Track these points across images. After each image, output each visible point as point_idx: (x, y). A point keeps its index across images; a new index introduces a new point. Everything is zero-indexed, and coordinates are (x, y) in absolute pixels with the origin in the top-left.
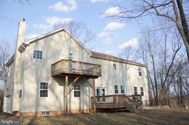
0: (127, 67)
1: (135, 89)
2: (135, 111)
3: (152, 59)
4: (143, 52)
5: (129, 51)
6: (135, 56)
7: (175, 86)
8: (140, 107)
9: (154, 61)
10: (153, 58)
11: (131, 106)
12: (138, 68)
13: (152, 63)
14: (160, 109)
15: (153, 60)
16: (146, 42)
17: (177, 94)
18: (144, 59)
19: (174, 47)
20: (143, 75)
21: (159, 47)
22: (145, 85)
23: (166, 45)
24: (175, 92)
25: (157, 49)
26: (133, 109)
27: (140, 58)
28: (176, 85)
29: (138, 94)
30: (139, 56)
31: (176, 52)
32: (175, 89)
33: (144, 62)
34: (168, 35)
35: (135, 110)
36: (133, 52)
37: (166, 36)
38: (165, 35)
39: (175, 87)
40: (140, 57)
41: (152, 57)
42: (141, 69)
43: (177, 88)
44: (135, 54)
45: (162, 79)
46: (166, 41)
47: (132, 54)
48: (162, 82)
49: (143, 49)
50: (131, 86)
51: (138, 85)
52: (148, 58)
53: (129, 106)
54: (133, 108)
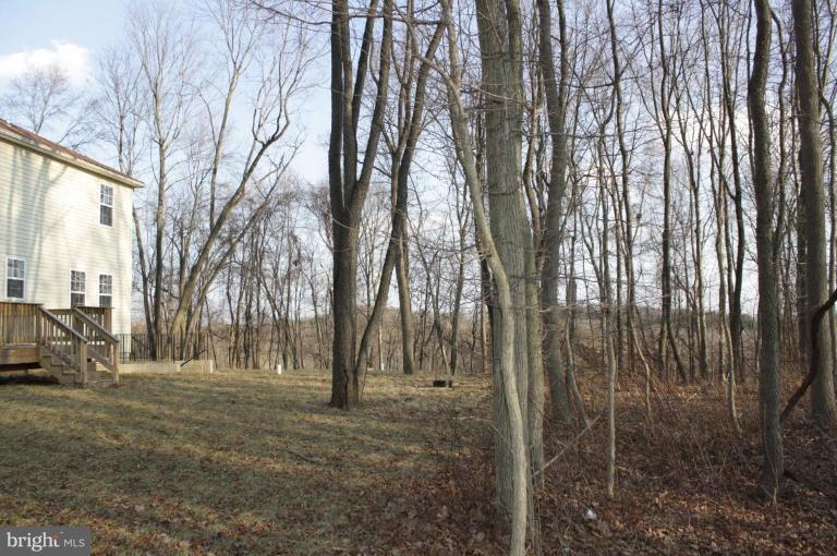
0: (52, 175)
1: (77, 279)
2: (86, 381)
3: (157, 157)
4: (122, 118)
5: (51, 93)
6: (79, 128)
7: (229, 284)
8: (104, 363)
9: (166, 168)
10: (162, 152)
11: (64, 359)
12: (102, 186)
13: (157, 172)
14: (179, 374)
15: (162, 162)
16: (143, 72)
17: (233, 318)
18: (120, 151)
19: (259, 126)
20: (118, 224)
21: (196, 107)
22: (120, 267)
23: (230, 107)
24: (227, 307)
25: (187, 118)
26: (73, 372)
27: (101, 142)
28: (237, 280)
29: (87, 303)
30: (98, 129)
31: (265, 146)
32: (228, 294)
33: (121, 161)
34: (243, 67)
35: (86, 373)
36: (70, 104)
37: (237, 71)
38: (231, 63)
39: (228, 288)
40: (102, 135)
41: (161, 146)
42: (111, 194)
43: (236, 291)
44: (76, 117)
45: (186, 250)
46: (231, 91)
47: (65, 113)
48: (182, 261)
49: (122, 104)
50: (58, 268)
51: (92, 263)
52: (137, 148)
53: (58, 355)
54: (73, 368)
